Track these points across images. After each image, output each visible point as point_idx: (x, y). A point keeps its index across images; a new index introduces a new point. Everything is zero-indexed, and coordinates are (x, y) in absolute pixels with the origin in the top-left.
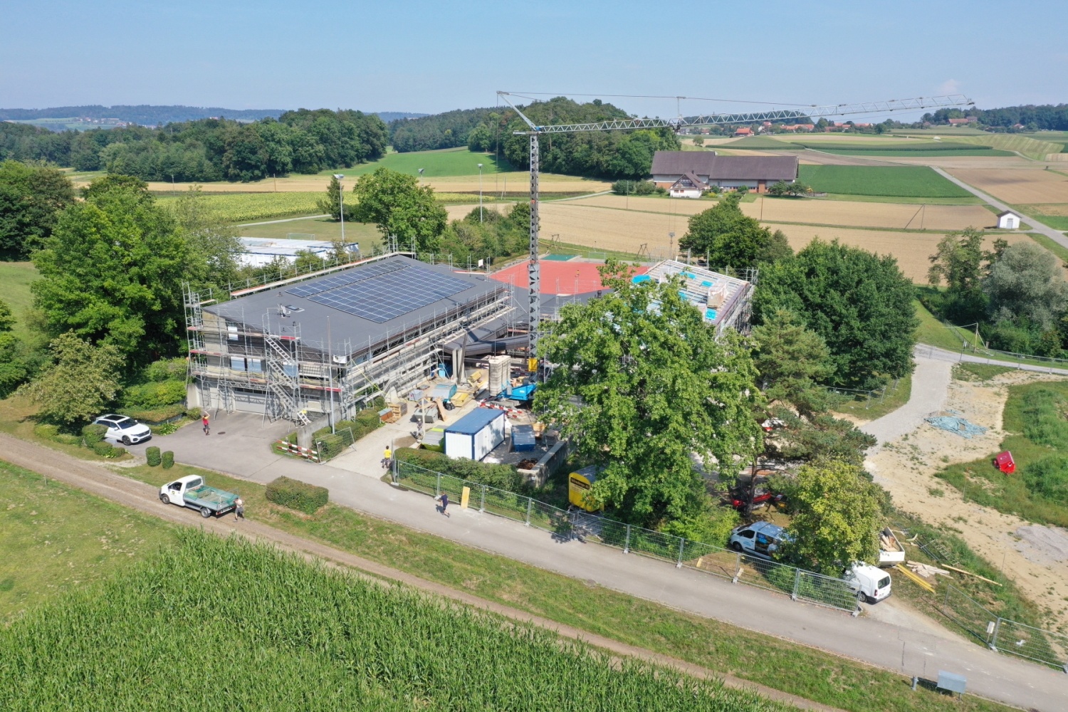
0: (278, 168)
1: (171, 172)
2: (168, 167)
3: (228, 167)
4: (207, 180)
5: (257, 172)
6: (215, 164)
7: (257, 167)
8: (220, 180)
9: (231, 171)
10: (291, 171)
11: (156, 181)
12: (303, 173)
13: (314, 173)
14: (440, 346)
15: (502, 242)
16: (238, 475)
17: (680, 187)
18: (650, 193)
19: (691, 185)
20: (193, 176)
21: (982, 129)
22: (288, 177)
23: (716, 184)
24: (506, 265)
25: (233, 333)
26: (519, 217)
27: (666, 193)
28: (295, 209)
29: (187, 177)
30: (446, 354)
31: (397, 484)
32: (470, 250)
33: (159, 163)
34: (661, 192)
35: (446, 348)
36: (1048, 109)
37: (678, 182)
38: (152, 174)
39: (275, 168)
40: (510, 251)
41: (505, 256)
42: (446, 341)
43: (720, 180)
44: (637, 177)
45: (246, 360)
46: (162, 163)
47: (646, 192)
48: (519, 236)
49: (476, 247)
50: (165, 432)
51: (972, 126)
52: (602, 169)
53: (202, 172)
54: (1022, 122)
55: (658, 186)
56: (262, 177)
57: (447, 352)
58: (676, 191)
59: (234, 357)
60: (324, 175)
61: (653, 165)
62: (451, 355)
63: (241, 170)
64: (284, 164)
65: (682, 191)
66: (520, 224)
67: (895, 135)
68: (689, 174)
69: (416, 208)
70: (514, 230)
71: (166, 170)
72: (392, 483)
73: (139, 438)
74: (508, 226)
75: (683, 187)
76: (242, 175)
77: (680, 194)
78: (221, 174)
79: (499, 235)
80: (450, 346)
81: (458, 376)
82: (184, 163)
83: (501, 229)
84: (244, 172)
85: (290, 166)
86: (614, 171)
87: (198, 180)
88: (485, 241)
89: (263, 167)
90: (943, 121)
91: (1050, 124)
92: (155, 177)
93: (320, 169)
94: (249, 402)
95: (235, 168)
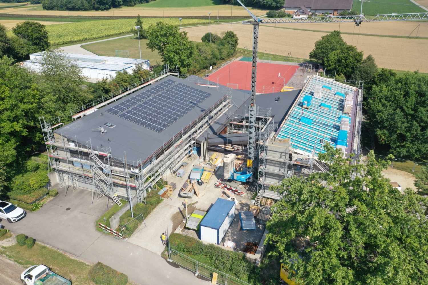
0: (116, 4)
1: (70, 6)
2: (68, 4)
3: (94, 4)
4: (86, 10)
5: (107, 6)
6: (89, 2)
7: (107, 4)
8: (91, 10)
9: (96, 6)
10: (122, 5)
11: (64, 10)
12: (127, 6)
13: (133, 6)
14: (194, 139)
15: (221, 53)
16: (73, 254)
17: (298, 14)
18: (284, 17)
19: (303, 13)
20: (80, 8)
22: (121, 8)
23: (314, 11)
24: (223, 65)
25: (72, 148)
26: (228, 39)
27: (292, 16)
28: (121, 31)
29: (77, 8)
30: (197, 143)
31: (171, 261)
32: (205, 59)
33: (64, 2)
34: (289, 16)
35: (197, 140)
37: (297, 11)
38: (62, 7)
39: (115, 4)
40: (224, 58)
41: (222, 60)
42: (197, 136)
43: (316, 10)
44: (277, 8)
46: (65, 2)
47: (282, 16)
48: (228, 49)
49: (208, 58)
50: (35, 210)
52: (261, 4)
53: (83, 6)
55: (287, 13)
56: (110, 8)
57: (197, 142)
58: (296, 15)
59: (75, 160)
60: (137, 7)
61: (286, 2)
62: (200, 145)
63: (100, 5)
64: (119, 2)
65: (299, 16)
66: (229, 42)
68: (302, 7)
69: (178, 44)
70: (226, 46)
71: (67, 5)
72: (168, 260)
73: (17, 219)
74: (223, 44)
75: (299, 13)
76: (101, 7)
77: (298, 17)
78: (92, 7)
79: (219, 49)
80: (200, 140)
81: (205, 156)
82: (75, 2)
83: (219, 46)
84: (101, 6)
85: (122, 3)
86: (267, 5)
87: (82, 10)
88: (212, 54)
89: (109, 4)
92: (63, 8)
93: (135, 4)
94: (85, 183)
95: (97, 4)
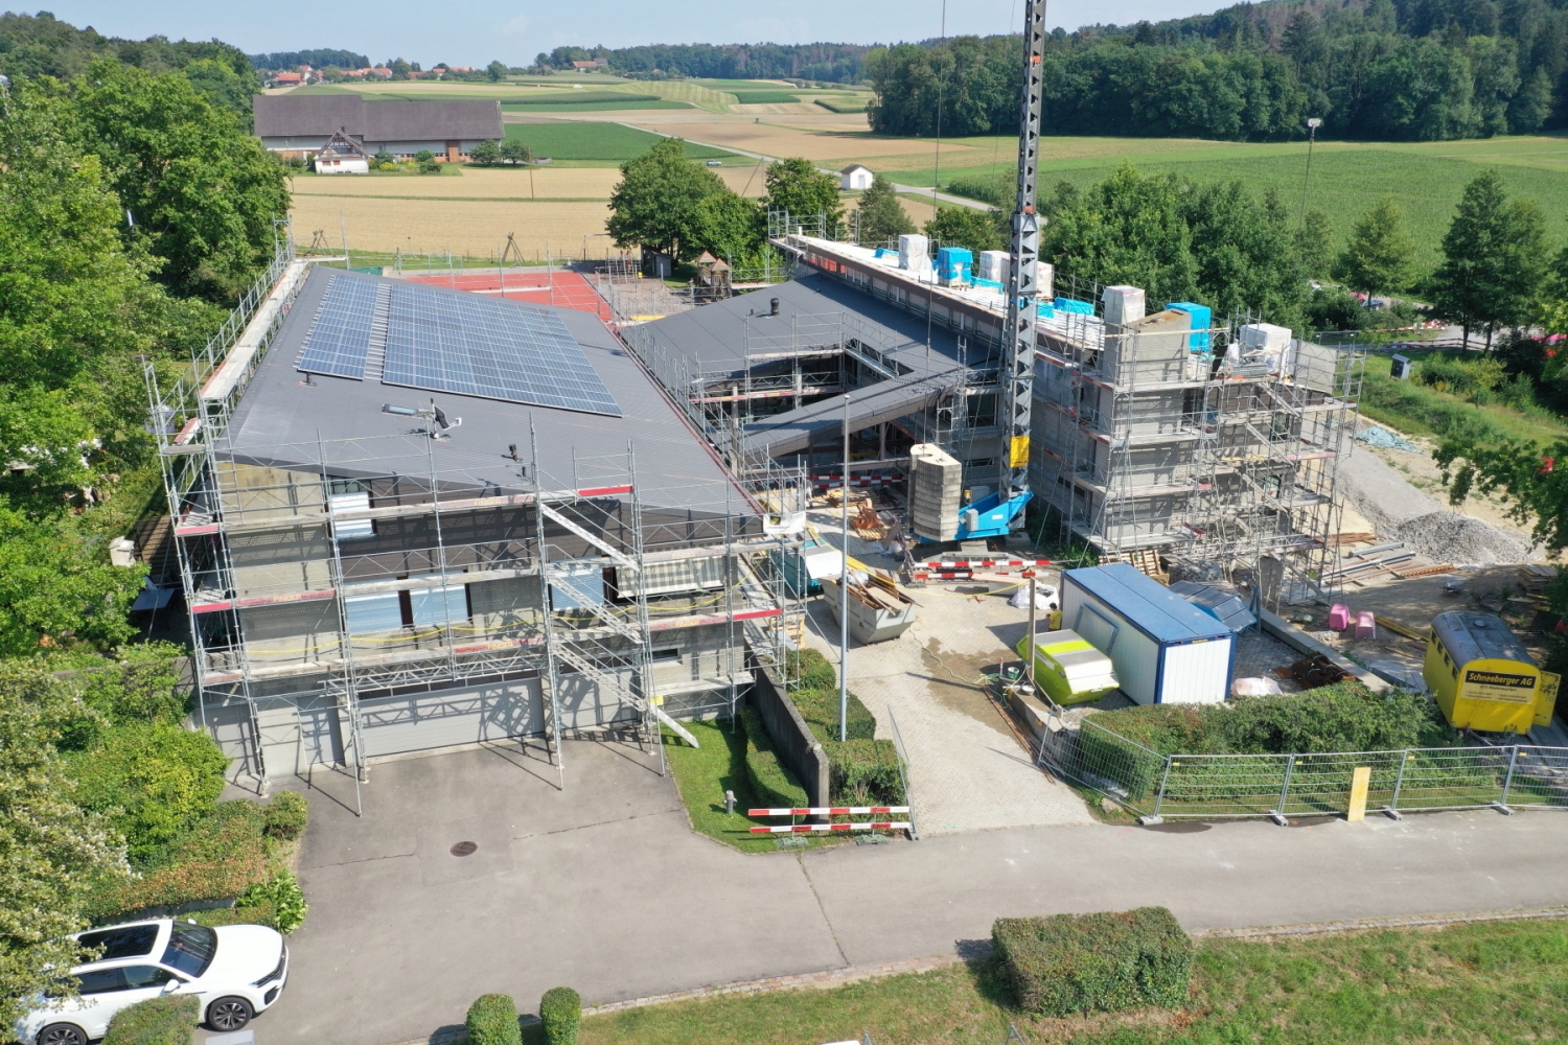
17: (331, 155)
19: (349, 151)
21: (619, 75)
25: (352, 513)
31: (1158, 819)
36: (683, 49)
37: (326, 147)
43: (381, 143)
45: (405, 597)
51: (603, 71)
54: (659, 66)
58: (326, 162)
59: (354, 594)
65: (337, 162)
67: (518, 83)
68: (342, 133)
75: (336, 155)
77: (332, 168)
90: (566, 65)
91: (691, 70)
94: (416, 718)
